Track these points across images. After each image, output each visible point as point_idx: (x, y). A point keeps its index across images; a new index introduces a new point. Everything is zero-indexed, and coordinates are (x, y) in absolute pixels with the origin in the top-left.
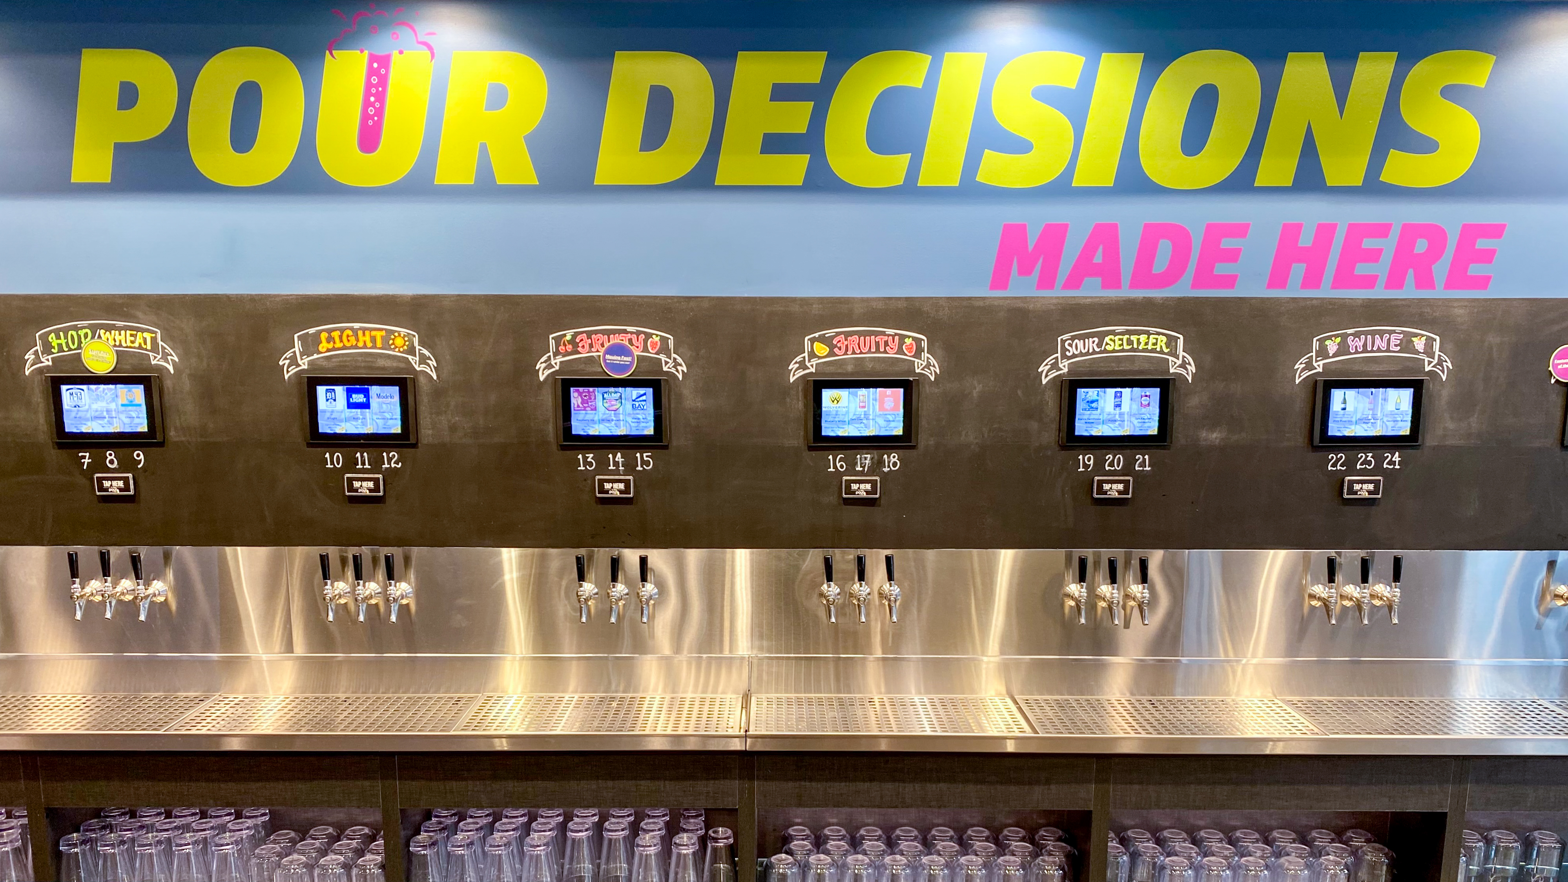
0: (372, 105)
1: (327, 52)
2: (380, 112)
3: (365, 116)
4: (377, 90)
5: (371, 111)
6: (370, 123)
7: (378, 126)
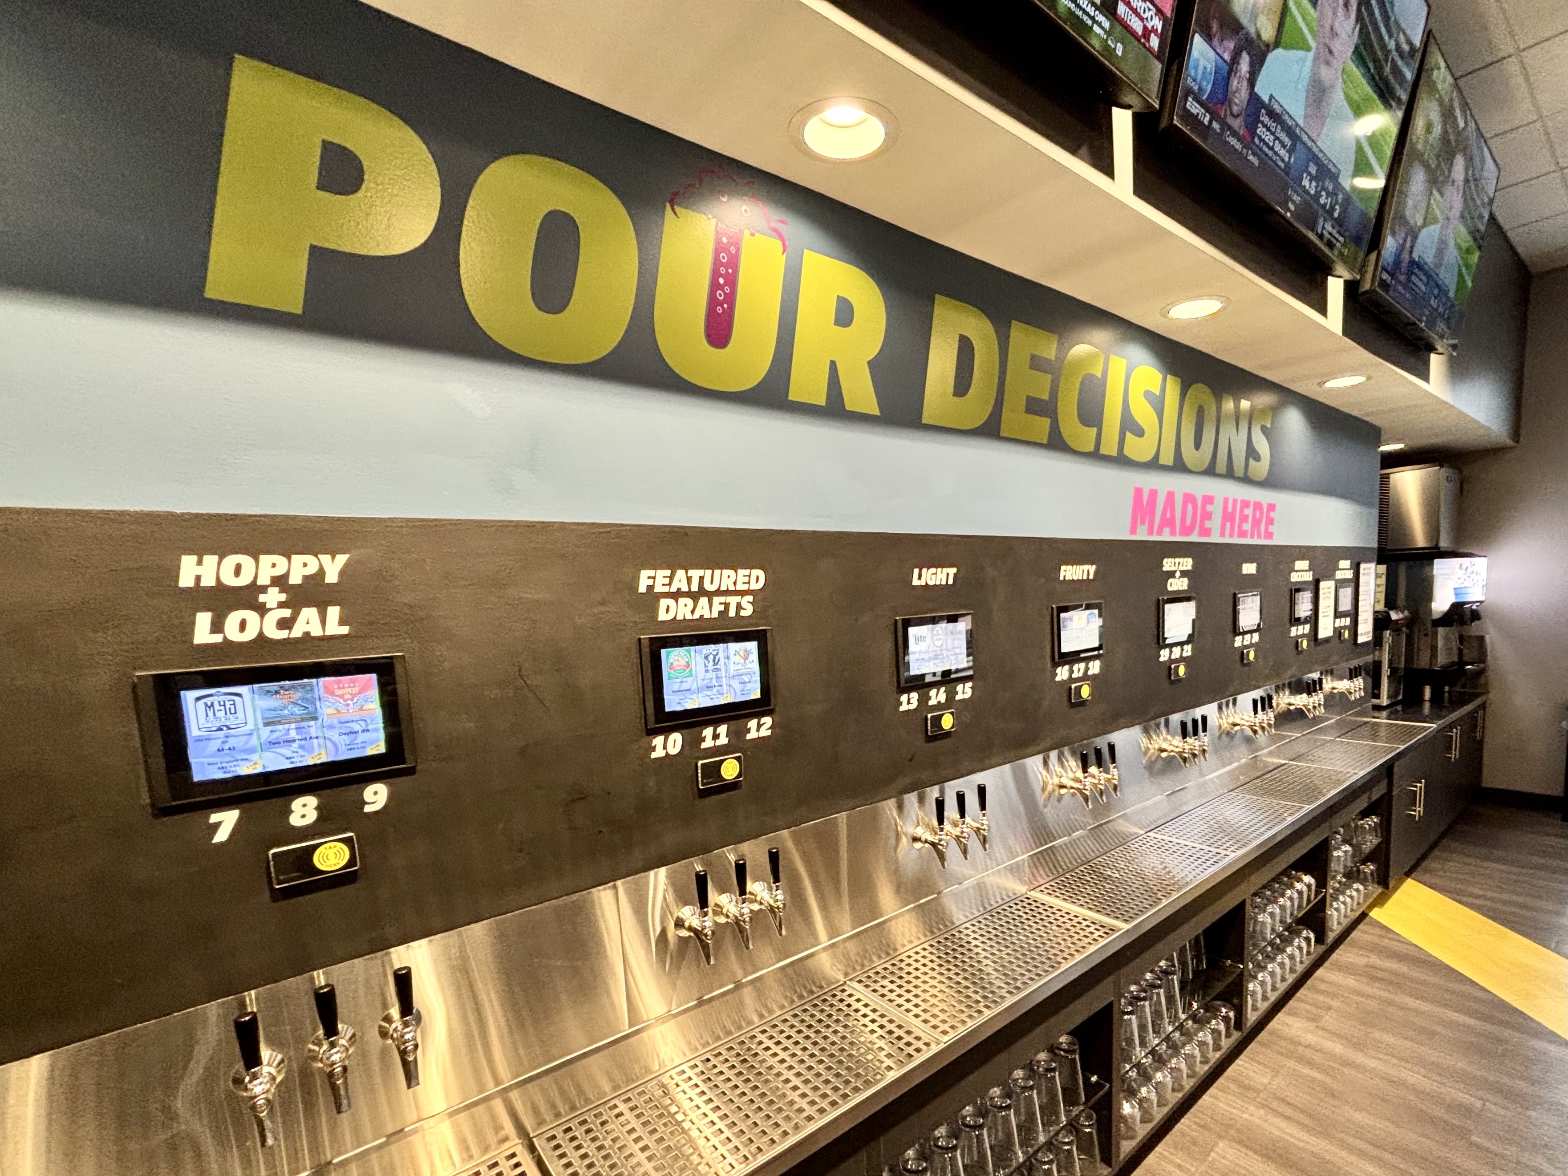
0: (721, 287)
1: (668, 205)
2: (731, 299)
3: (713, 301)
4: (727, 271)
5: (720, 295)
6: (719, 310)
7: (729, 315)
